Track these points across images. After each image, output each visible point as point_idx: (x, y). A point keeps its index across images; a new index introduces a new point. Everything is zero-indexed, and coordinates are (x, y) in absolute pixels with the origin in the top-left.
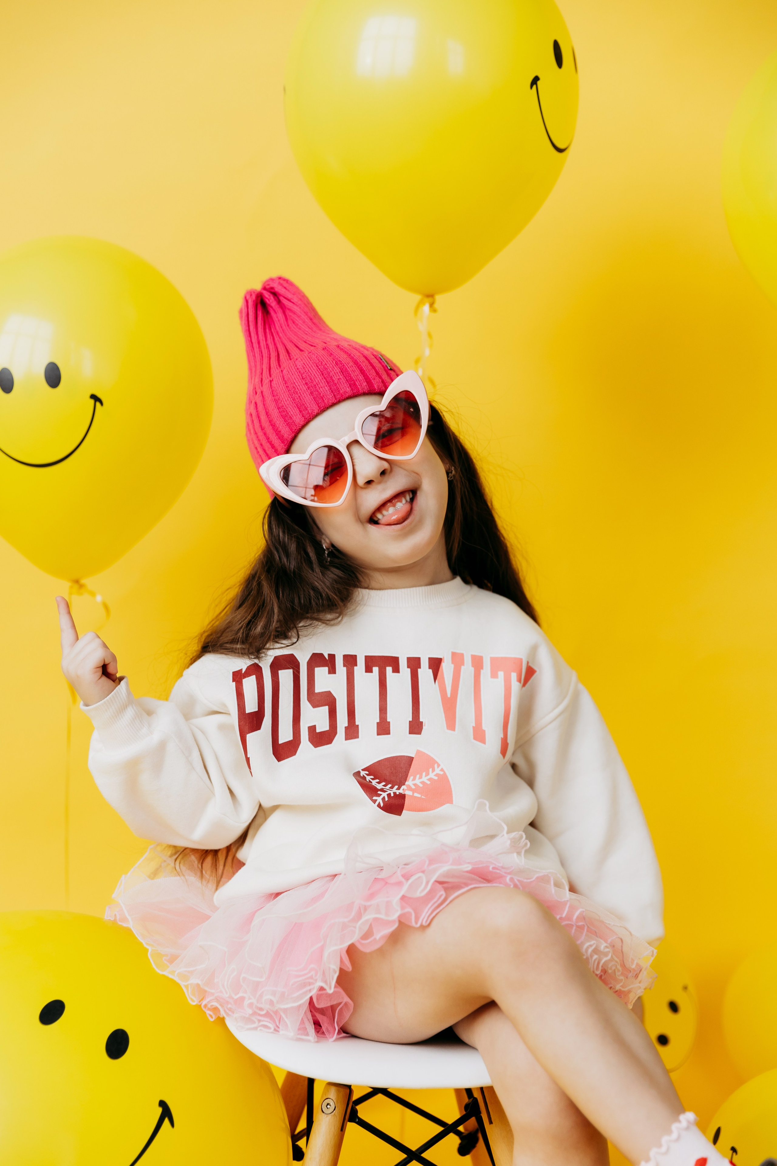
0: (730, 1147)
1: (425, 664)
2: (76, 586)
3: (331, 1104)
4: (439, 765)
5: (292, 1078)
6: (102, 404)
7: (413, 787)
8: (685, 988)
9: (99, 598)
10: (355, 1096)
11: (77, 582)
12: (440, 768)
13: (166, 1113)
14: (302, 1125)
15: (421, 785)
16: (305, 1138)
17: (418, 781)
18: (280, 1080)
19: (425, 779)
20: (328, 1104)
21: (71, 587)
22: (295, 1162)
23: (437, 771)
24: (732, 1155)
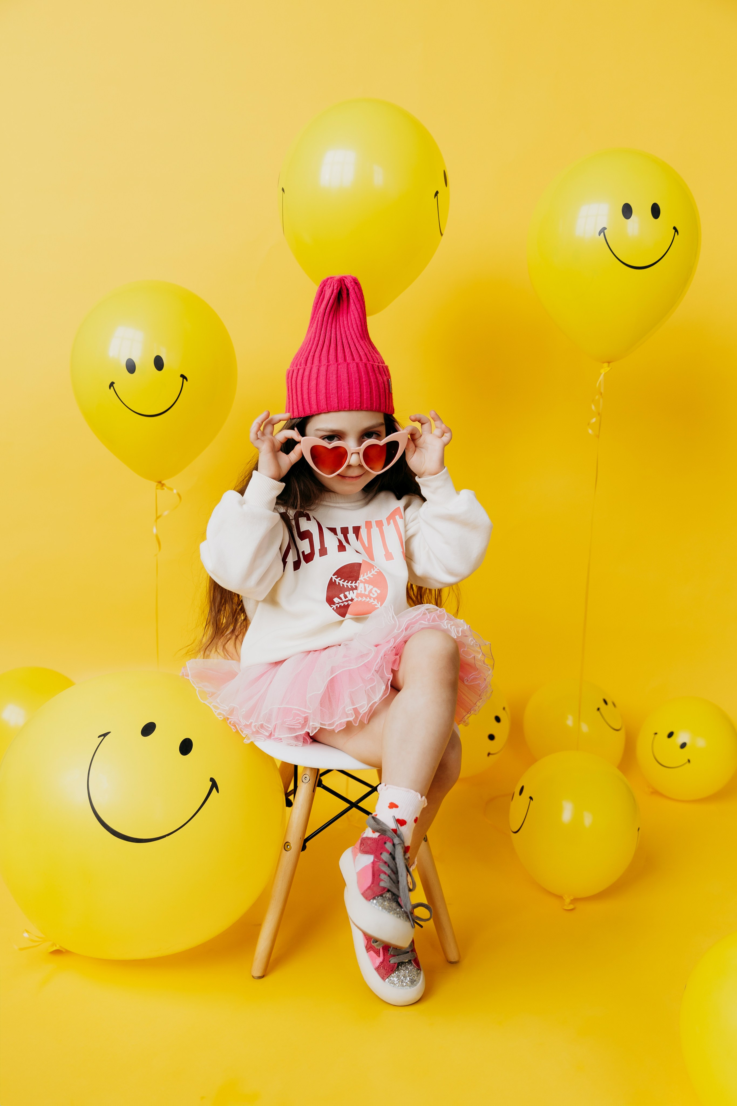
0: (529, 797)
1: (351, 530)
2: (160, 485)
3: (307, 777)
4: (376, 568)
5: (285, 765)
6: (187, 380)
7: (364, 581)
8: (504, 709)
9: (175, 491)
10: (321, 772)
11: (160, 482)
12: (377, 569)
13: (214, 785)
14: (291, 787)
15: (368, 579)
16: (293, 795)
17: (366, 577)
18: (278, 765)
19: (369, 575)
20: (306, 777)
21: (157, 485)
22: (288, 808)
23: (376, 570)
24: (530, 801)
